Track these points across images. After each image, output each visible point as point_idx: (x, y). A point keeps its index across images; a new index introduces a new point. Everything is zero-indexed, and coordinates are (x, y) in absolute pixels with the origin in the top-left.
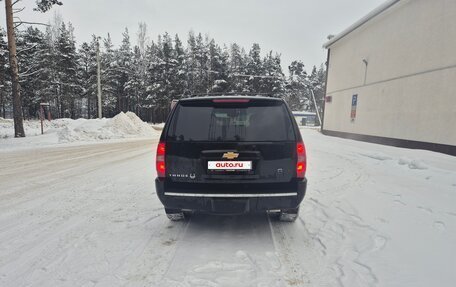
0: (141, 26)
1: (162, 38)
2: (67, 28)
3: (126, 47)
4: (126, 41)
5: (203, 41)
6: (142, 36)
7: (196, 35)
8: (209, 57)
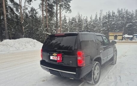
0: (101, 11)
1: (108, 13)
2: (80, 16)
3: (96, 18)
4: (96, 16)
5: (123, 11)
6: (101, 14)
7: (120, 9)
8: (125, 16)
